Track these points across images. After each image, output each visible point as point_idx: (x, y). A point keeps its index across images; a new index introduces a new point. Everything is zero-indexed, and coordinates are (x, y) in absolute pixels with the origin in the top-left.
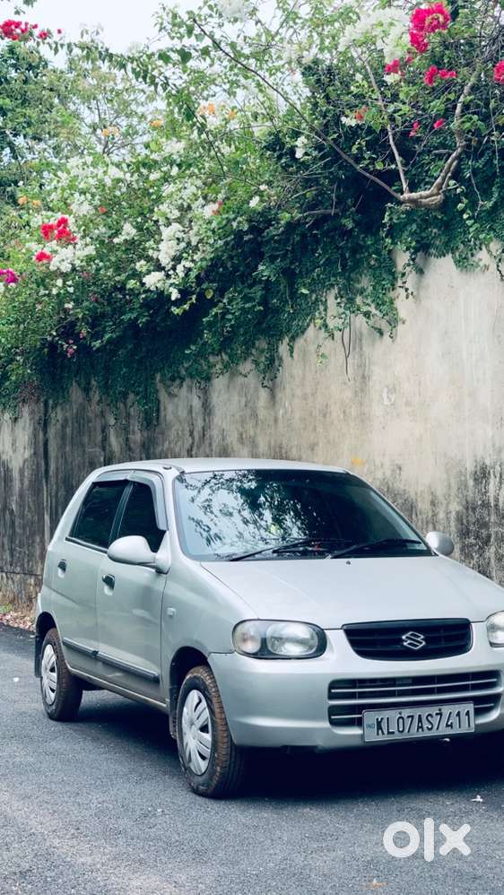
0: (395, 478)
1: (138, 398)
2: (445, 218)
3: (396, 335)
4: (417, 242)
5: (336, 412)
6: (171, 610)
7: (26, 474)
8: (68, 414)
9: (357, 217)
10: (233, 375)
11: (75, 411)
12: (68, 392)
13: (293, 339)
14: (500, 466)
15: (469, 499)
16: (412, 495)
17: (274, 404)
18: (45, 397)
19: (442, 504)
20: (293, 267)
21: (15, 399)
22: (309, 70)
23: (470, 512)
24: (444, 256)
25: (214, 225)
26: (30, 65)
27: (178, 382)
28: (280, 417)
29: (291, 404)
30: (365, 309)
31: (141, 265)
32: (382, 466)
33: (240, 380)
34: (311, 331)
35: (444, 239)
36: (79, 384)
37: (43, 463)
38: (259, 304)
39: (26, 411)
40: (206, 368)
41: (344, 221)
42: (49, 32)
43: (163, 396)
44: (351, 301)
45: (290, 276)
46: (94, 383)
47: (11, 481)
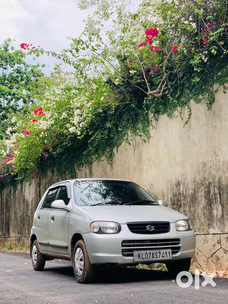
0: (151, 189)
1: (69, 172)
2: (164, 102)
3: (150, 142)
4: (155, 110)
5: (132, 169)
6: (71, 223)
7: (33, 202)
8: (47, 181)
9: (136, 104)
10: (99, 161)
11: (49, 179)
12: (47, 173)
13: (118, 147)
14: (184, 180)
15: (174, 193)
16: (156, 193)
17: (112, 169)
18: (40, 176)
19: (166, 195)
20: (117, 123)
21: (30, 178)
22: (119, 57)
23: (175, 197)
24: (164, 114)
25: (90, 109)
26: (38, 75)
27: (82, 165)
28: (114, 173)
29: (117, 168)
30: (140, 134)
31: (68, 125)
32: (147, 185)
33: (101, 162)
34: (123, 144)
35: (164, 108)
36: (51, 170)
37: (39, 198)
38: (107, 136)
39: (33, 181)
40: (91, 160)
41: (132, 105)
42: (44, 65)
43: (77, 171)
44: (135, 131)
45: (116, 126)
46: (55, 169)
47: (29, 205)
